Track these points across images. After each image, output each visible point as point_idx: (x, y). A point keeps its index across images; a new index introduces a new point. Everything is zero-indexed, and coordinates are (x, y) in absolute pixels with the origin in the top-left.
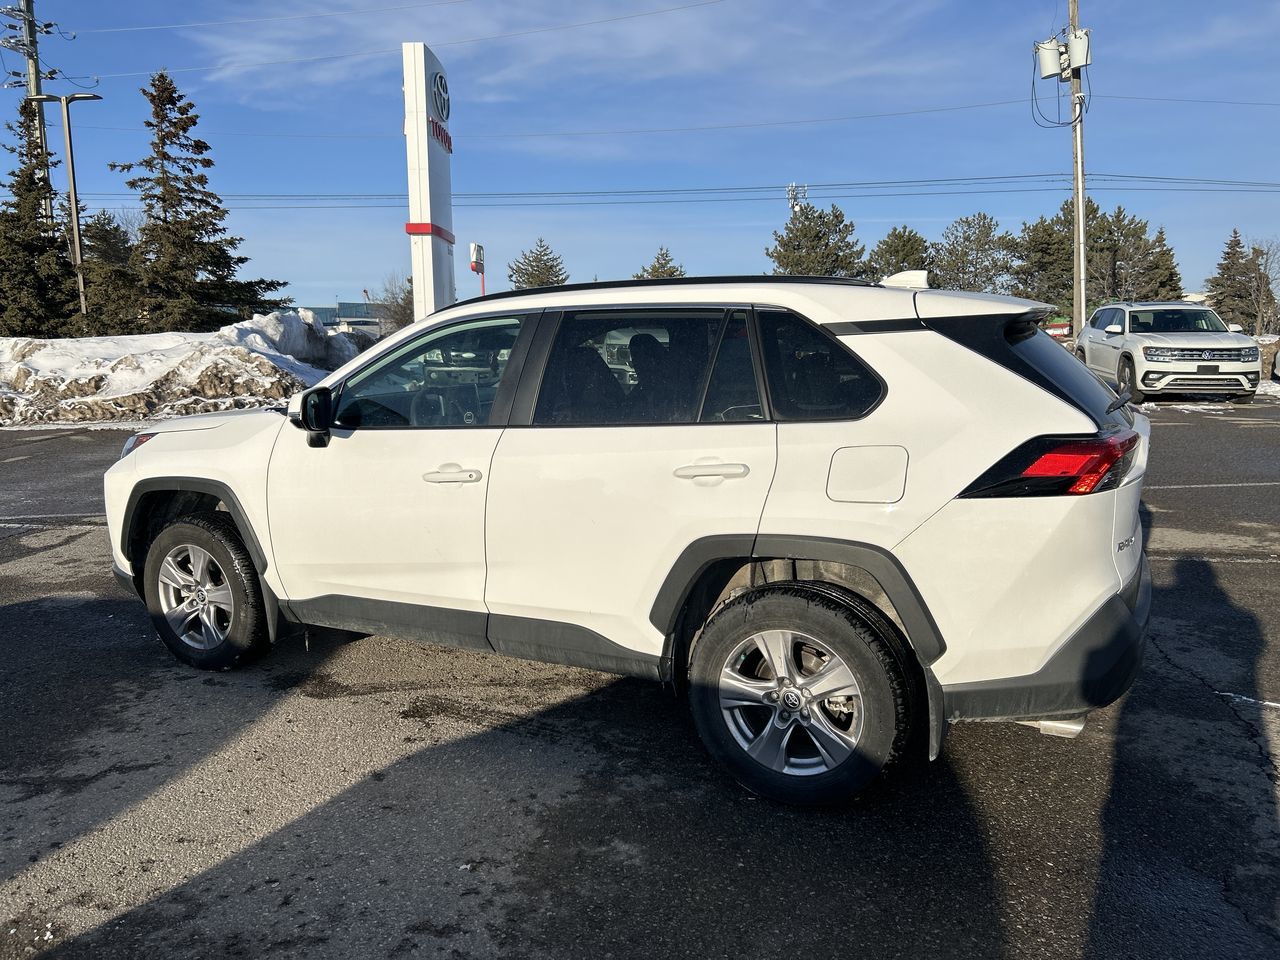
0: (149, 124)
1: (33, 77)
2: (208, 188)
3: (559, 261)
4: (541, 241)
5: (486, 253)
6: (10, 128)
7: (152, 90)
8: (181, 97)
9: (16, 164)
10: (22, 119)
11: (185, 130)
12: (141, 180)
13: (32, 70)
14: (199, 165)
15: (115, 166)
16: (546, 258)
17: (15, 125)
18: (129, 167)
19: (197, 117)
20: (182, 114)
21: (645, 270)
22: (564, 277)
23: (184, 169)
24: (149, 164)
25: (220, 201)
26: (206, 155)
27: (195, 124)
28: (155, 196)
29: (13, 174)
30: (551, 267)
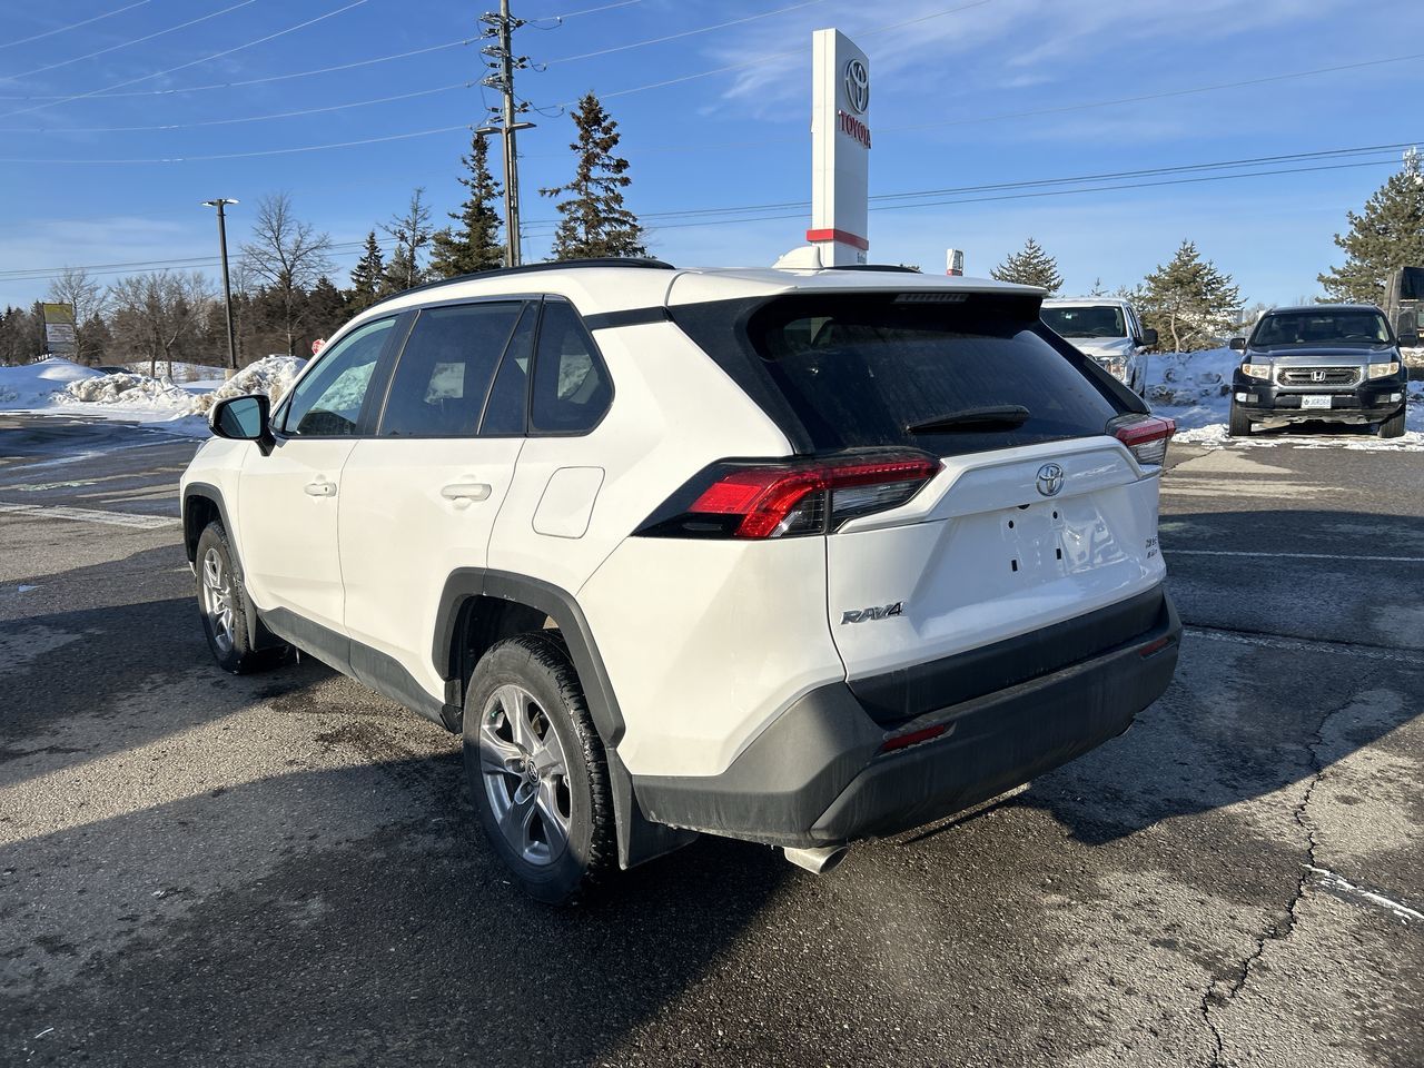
0: (575, 147)
1: (508, 111)
2: (625, 207)
3: (1052, 263)
4: (1031, 242)
5: (965, 260)
6: (465, 162)
7: (580, 113)
8: (606, 117)
9: (468, 196)
10: (475, 153)
11: (605, 150)
12: (569, 203)
13: (507, 105)
14: (617, 183)
15: (545, 192)
16: (1036, 261)
17: (469, 159)
18: (558, 191)
19: (618, 135)
20: (606, 134)
21: (1161, 270)
22: (1056, 282)
23: (607, 189)
24: (576, 186)
25: (635, 220)
26: (625, 173)
27: (616, 142)
28: (578, 218)
29: (465, 205)
30: (1041, 272)
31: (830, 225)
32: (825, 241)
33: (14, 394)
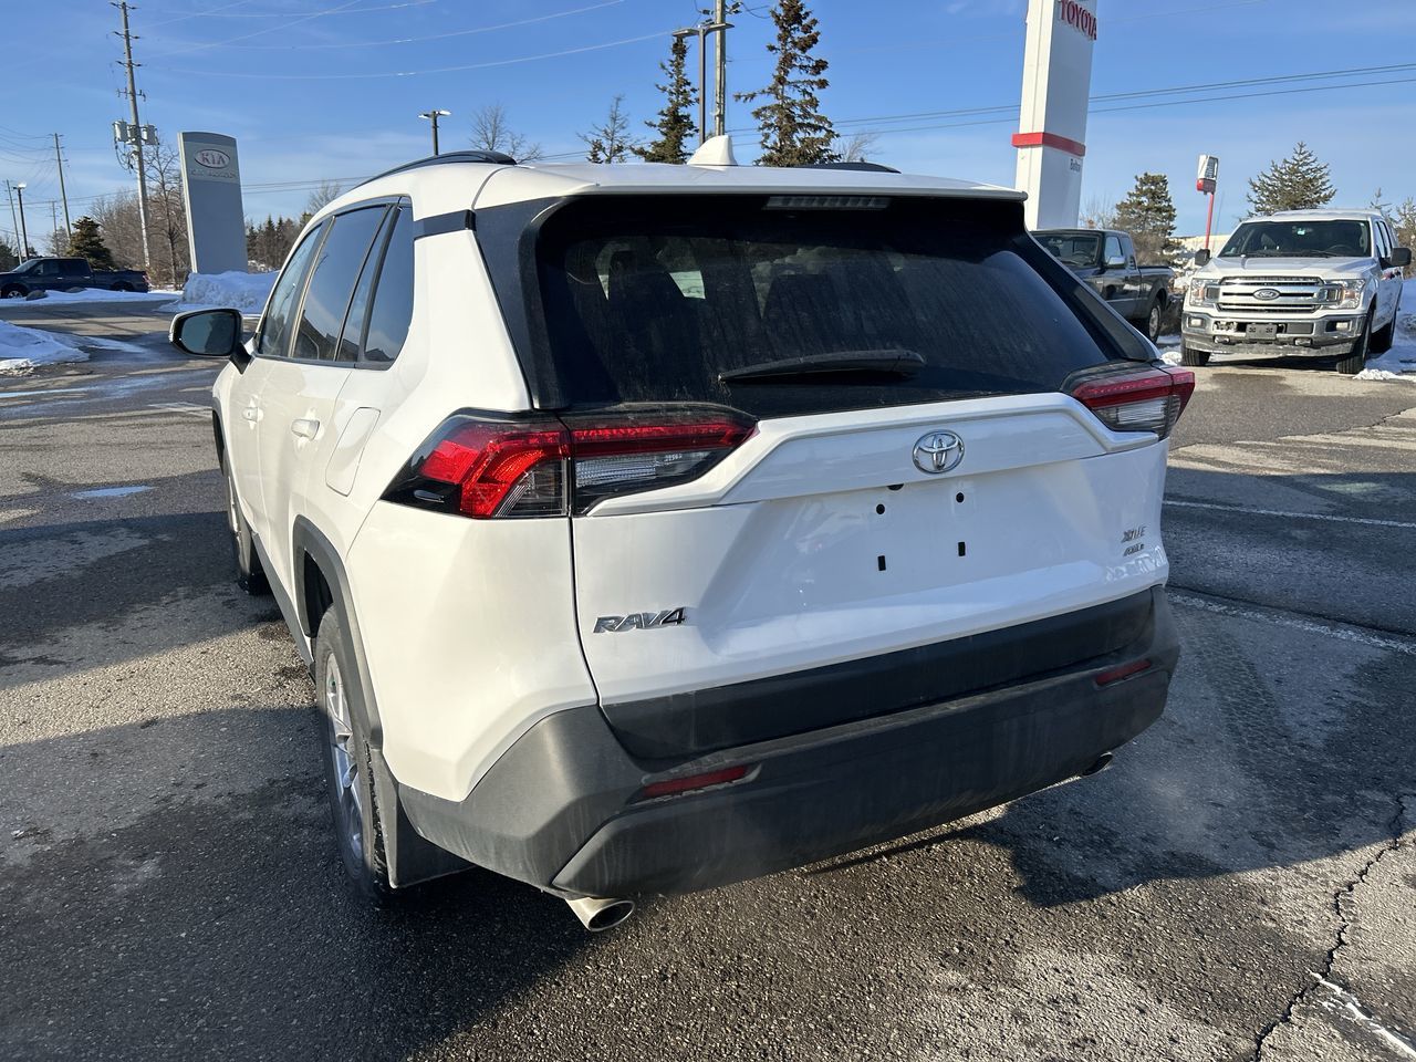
0: (772, 48)
1: (719, 13)
2: (821, 111)
3: (1325, 171)
4: (1301, 146)
5: (1220, 169)
6: (663, 67)
7: (780, 11)
8: (807, 14)
9: (666, 106)
10: (674, 57)
11: (803, 50)
12: (764, 109)
13: (719, 6)
14: (815, 86)
15: (739, 97)
16: (1305, 168)
17: (667, 64)
18: (753, 96)
19: (818, 34)
20: (805, 33)
22: (1327, 192)
23: (805, 92)
24: (773, 90)
25: (831, 125)
26: (824, 75)
27: (815, 41)
28: (772, 124)
29: (662, 113)
30: (1310, 181)
31: (1040, 128)
32: (1032, 146)
33: (252, 299)
